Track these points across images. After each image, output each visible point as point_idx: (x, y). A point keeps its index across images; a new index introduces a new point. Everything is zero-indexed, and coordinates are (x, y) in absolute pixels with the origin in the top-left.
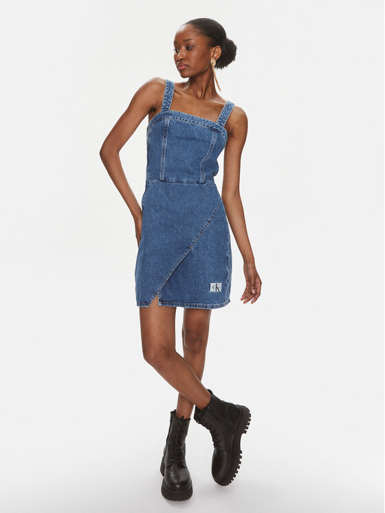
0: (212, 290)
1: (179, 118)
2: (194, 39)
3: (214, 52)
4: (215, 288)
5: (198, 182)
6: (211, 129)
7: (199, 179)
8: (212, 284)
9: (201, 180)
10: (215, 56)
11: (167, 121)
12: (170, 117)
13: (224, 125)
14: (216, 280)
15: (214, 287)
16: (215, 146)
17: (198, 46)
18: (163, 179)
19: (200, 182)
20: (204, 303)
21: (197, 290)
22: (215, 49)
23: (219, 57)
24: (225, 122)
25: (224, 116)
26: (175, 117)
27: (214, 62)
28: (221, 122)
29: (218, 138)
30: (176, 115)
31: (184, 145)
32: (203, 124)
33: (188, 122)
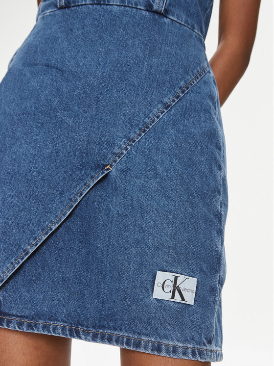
4: (168, 289)
9: (159, 4)
14: (177, 265)
15: (168, 285)
18: (62, 3)
19: (155, 7)
20: (134, 332)
21: (118, 290)
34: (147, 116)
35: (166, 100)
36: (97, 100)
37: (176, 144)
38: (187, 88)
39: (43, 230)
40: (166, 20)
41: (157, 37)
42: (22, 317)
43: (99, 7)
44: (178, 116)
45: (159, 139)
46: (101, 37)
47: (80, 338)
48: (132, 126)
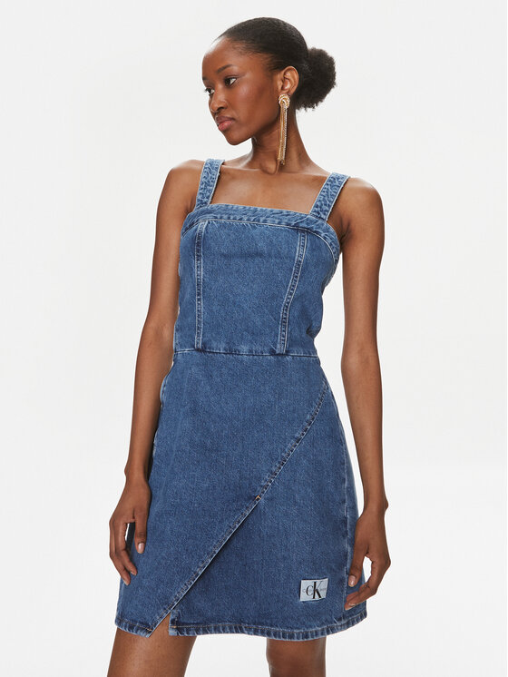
0: (304, 597)
1: (225, 217)
2: (237, 62)
3: (284, 80)
4: (311, 593)
5: (273, 353)
6: (297, 229)
7: (275, 344)
8: (305, 584)
9: (280, 349)
10: (288, 87)
11: (202, 225)
12: (208, 216)
13: (326, 217)
14: (315, 573)
15: (311, 590)
16: (306, 263)
17: (248, 76)
18: (200, 346)
19: (277, 352)
20: (288, 628)
21: (272, 595)
22: (285, 74)
23: (295, 87)
24: (328, 211)
25: (324, 199)
26: (219, 216)
27: (285, 101)
28: (319, 213)
29: (312, 245)
30: (220, 213)
31: (239, 269)
32: (277, 221)
33: (244, 222)
34: (284, 451)
35: (297, 435)
36: (243, 440)
37: (309, 475)
38: (313, 419)
39: (208, 554)
40: (289, 358)
41: (283, 380)
42: (197, 624)
43: (231, 357)
44: (308, 447)
45: (295, 471)
46: (237, 386)
47: (243, 633)
48: (273, 460)
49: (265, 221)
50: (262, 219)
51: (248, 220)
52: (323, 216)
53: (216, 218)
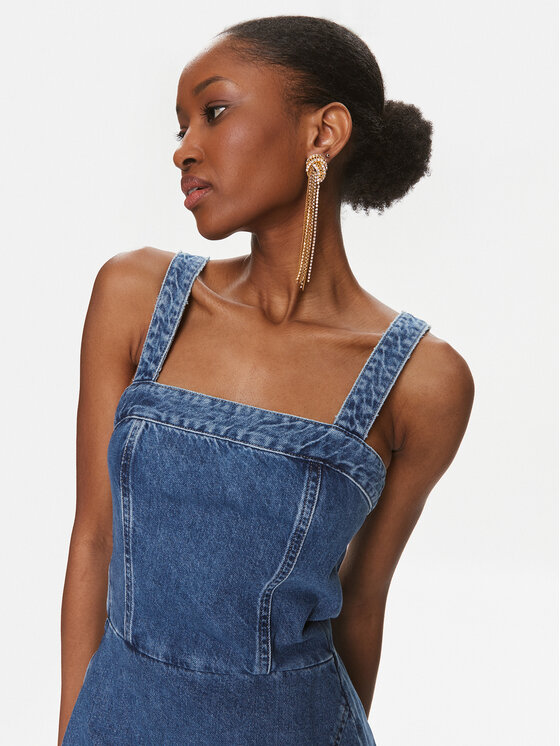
1: (175, 419)
3: (322, 127)
6: (304, 460)
10: (327, 142)
12: (148, 409)
13: (364, 432)
16: (314, 533)
22: (324, 116)
23: (342, 145)
24: (369, 416)
25: (368, 387)
26: (164, 416)
27: (317, 167)
28: (352, 423)
29: (328, 497)
30: (168, 408)
31: (194, 524)
32: (269, 440)
33: (206, 437)
49: (246, 438)
50: (241, 434)
51: (216, 432)
52: (359, 429)
53: (159, 418)
